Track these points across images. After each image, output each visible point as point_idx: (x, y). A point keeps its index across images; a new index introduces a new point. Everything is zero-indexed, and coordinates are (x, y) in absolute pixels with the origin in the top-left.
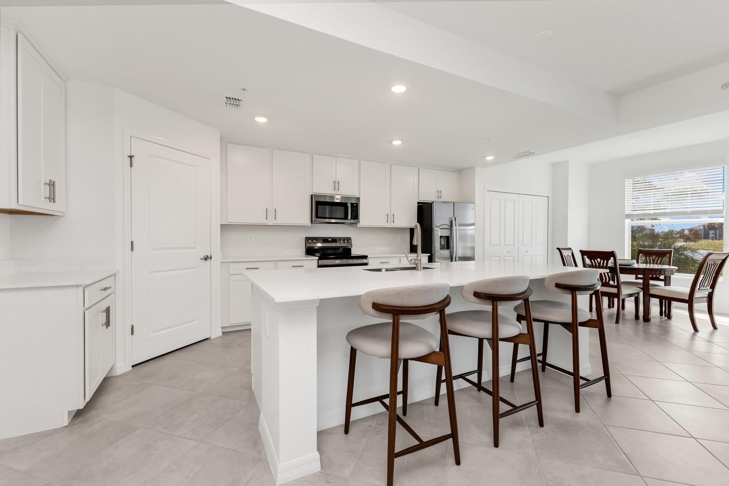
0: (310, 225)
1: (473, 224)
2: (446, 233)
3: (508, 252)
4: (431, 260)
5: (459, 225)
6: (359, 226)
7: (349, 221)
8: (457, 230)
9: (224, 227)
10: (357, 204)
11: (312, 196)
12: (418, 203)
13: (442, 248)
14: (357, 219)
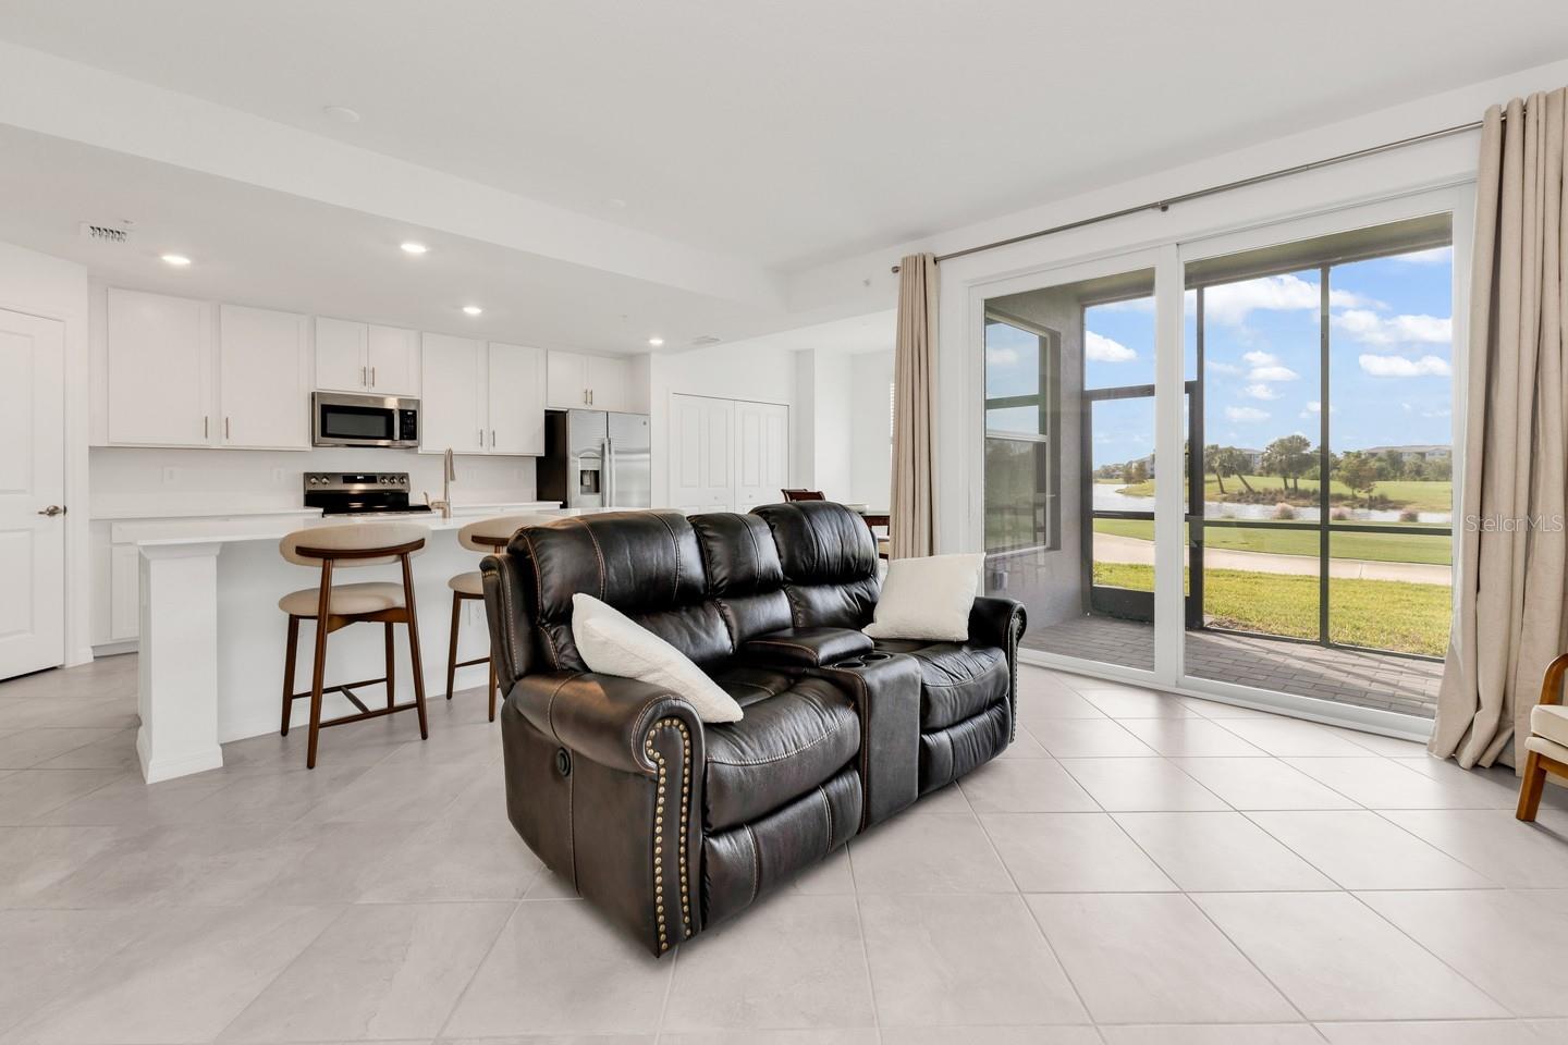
0: (311, 449)
1: (647, 451)
2: (593, 466)
3: (716, 498)
5: (617, 452)
6: (420, 452)
7: (397, 444)
8: (613, 461)
9: (94, 451)
10: (415, 412)
11: (313, 394)
12: (546, 411)
13: (586, 491)
14: (415, 438)
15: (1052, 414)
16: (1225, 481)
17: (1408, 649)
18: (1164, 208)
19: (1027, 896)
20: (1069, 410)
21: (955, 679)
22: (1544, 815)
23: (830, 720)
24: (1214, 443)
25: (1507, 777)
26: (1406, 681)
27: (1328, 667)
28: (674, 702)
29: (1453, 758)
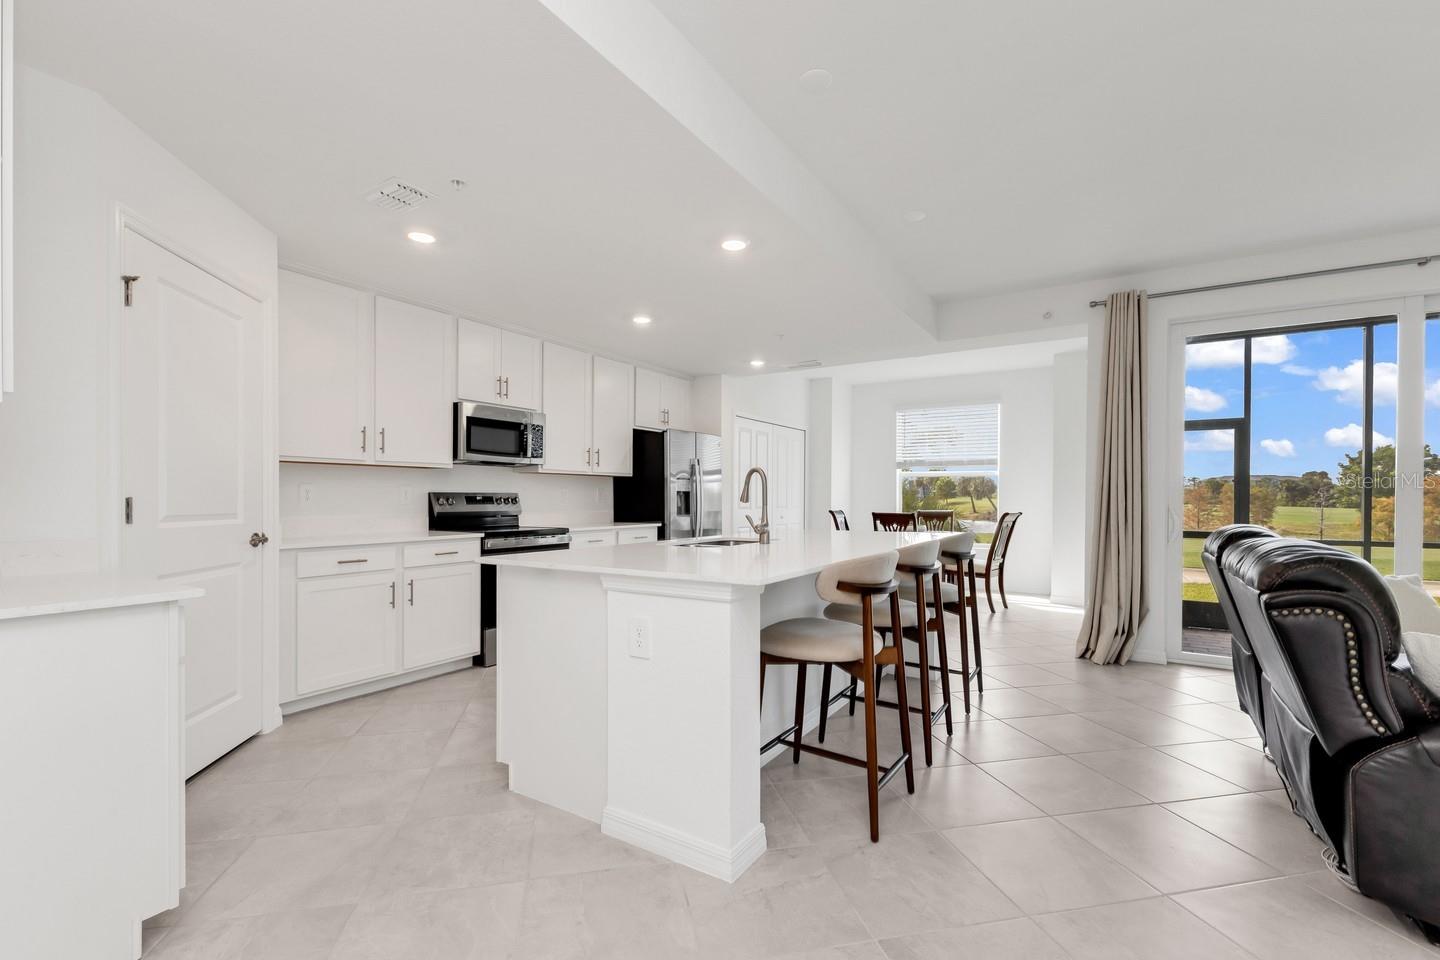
0: (451, 466)
1: (718, 472)
4: (662, 534)
5: (703, 474)
8: (700, 481)
10: (541, 427)
11: (456, 404)
12: (634, 431)
13: (679, 513)
14: (541, 456)
18: (1421, 263)
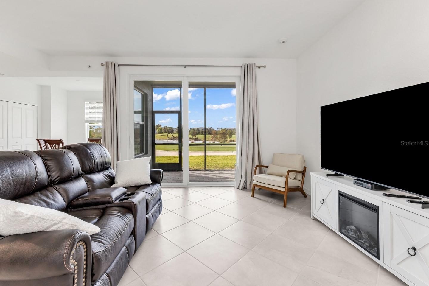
15: (145, 117)
16: (169, 135)
17: (217, 169)
18: (185, 67)
19: (186, 251)
20: (149, 116)
21: (153, 196)
22: (255, 195)
23: (126, 220)
24: (166, 126)
25: (246, 190)
26: (222, 175)
27: (208, 175)
28: (81, 234)
29: (238, 188)
